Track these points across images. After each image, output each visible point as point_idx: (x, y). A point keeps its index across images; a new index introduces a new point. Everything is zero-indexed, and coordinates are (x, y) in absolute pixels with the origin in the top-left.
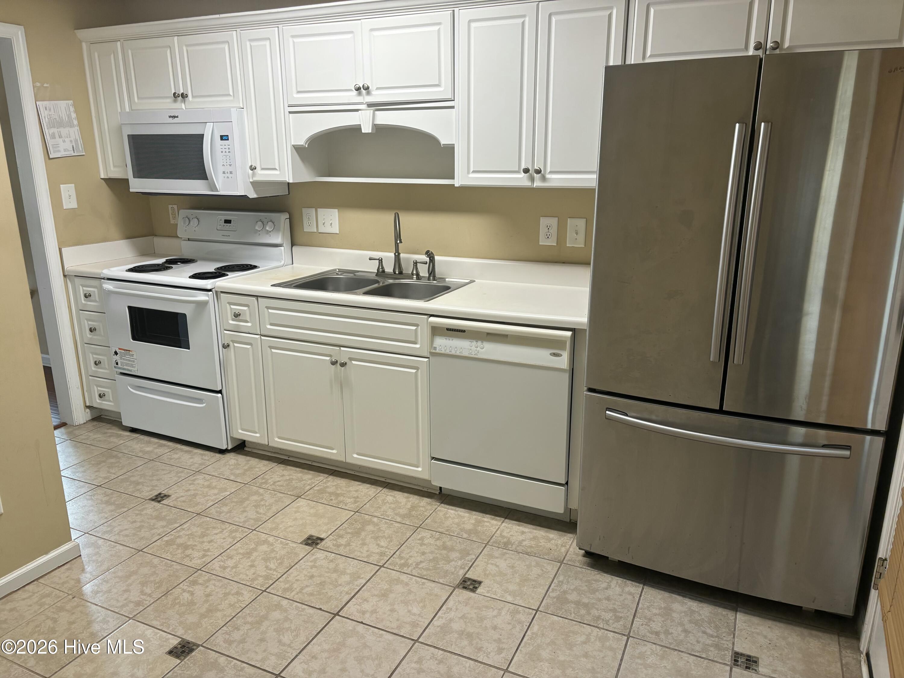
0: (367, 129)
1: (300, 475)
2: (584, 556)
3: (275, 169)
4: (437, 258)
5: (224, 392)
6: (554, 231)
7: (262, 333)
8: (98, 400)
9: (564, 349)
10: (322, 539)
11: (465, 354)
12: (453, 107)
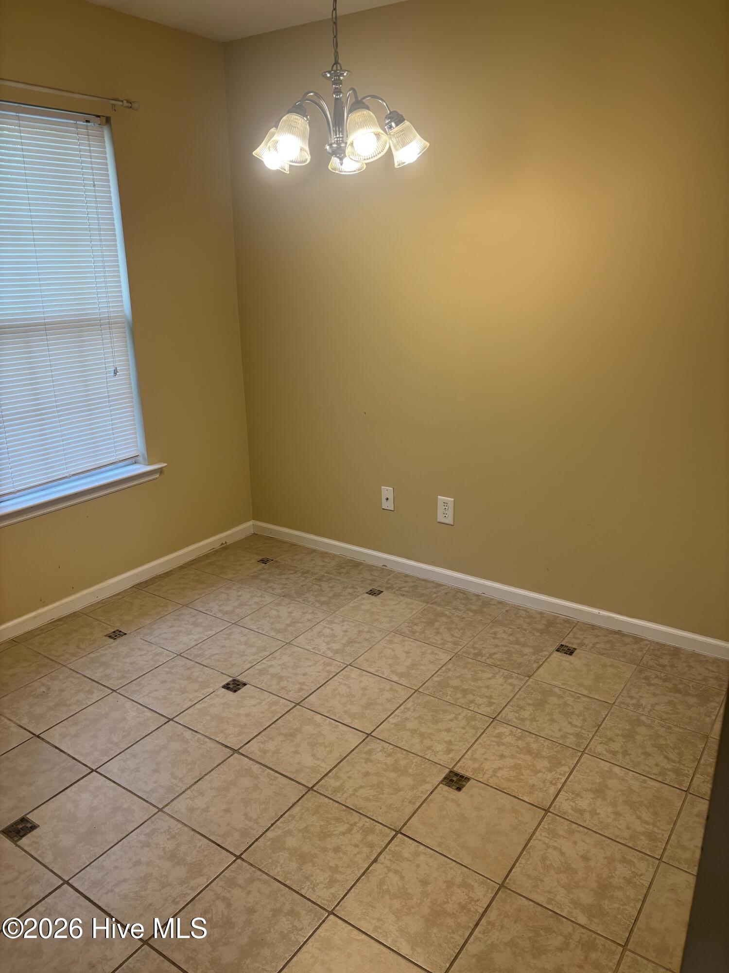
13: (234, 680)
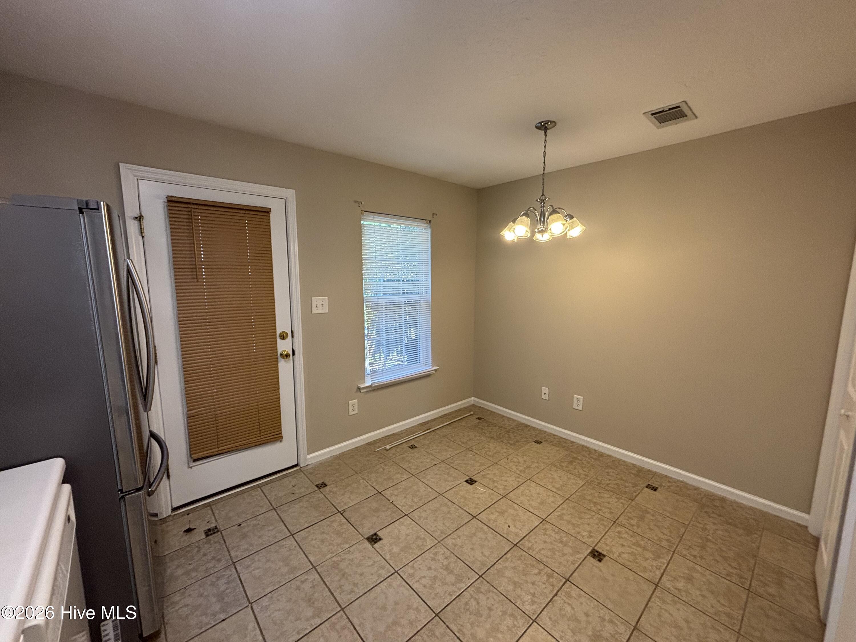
13: (470, 479)
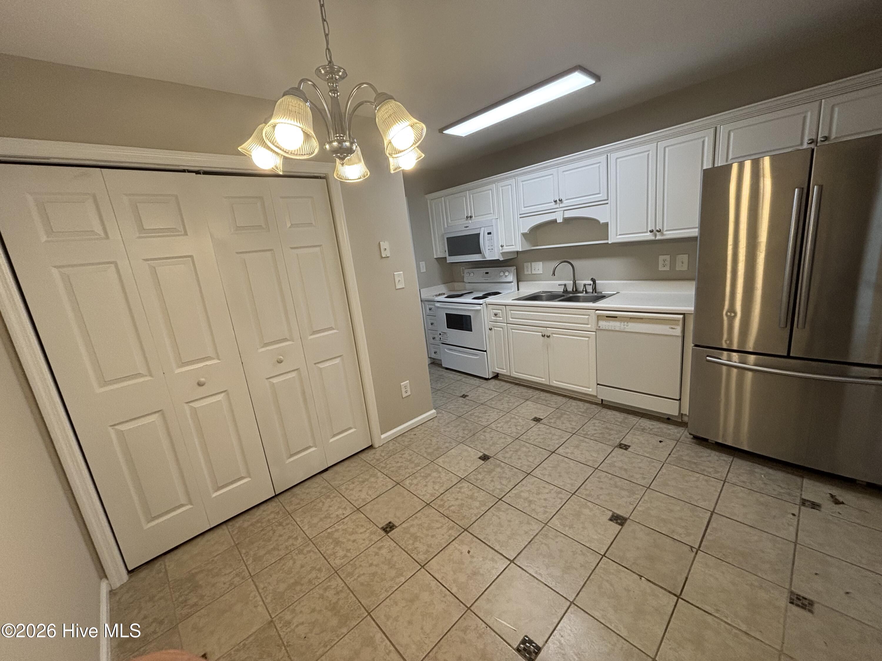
0: (560, 220)
1: (526, 390)
2: (692, 439)
3: (513, 245)
4: (597, 282)
5: (487, 351)
6: (668, 263)
7: (508, 322)
8: (435, 355)
9: (678, 325)
10: (542, 419)
11: (617, 329)
12: (607, 203)
